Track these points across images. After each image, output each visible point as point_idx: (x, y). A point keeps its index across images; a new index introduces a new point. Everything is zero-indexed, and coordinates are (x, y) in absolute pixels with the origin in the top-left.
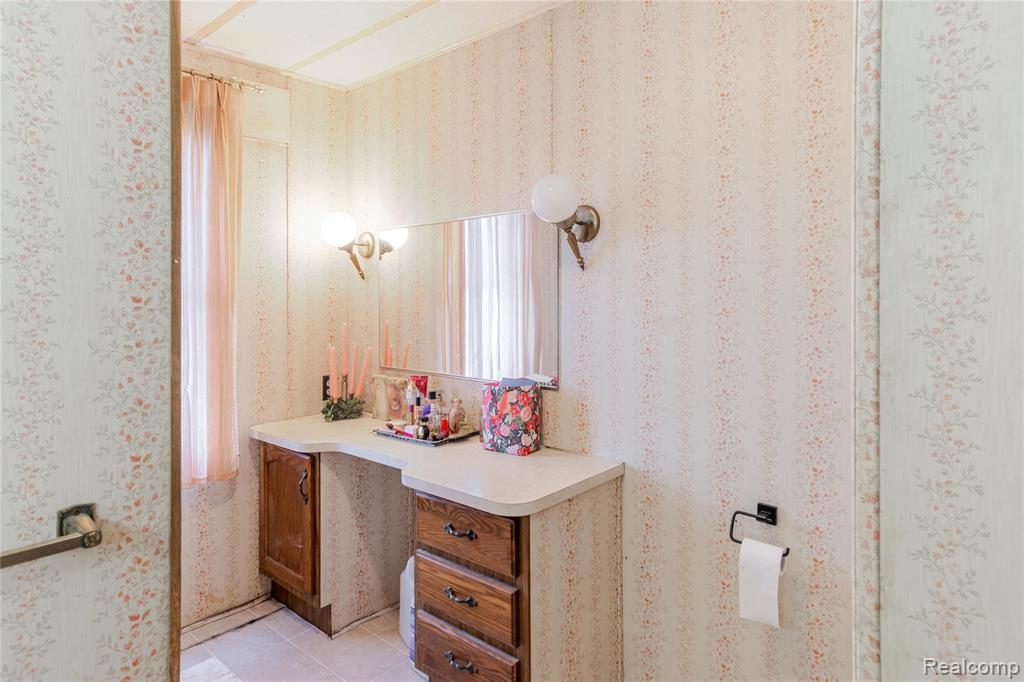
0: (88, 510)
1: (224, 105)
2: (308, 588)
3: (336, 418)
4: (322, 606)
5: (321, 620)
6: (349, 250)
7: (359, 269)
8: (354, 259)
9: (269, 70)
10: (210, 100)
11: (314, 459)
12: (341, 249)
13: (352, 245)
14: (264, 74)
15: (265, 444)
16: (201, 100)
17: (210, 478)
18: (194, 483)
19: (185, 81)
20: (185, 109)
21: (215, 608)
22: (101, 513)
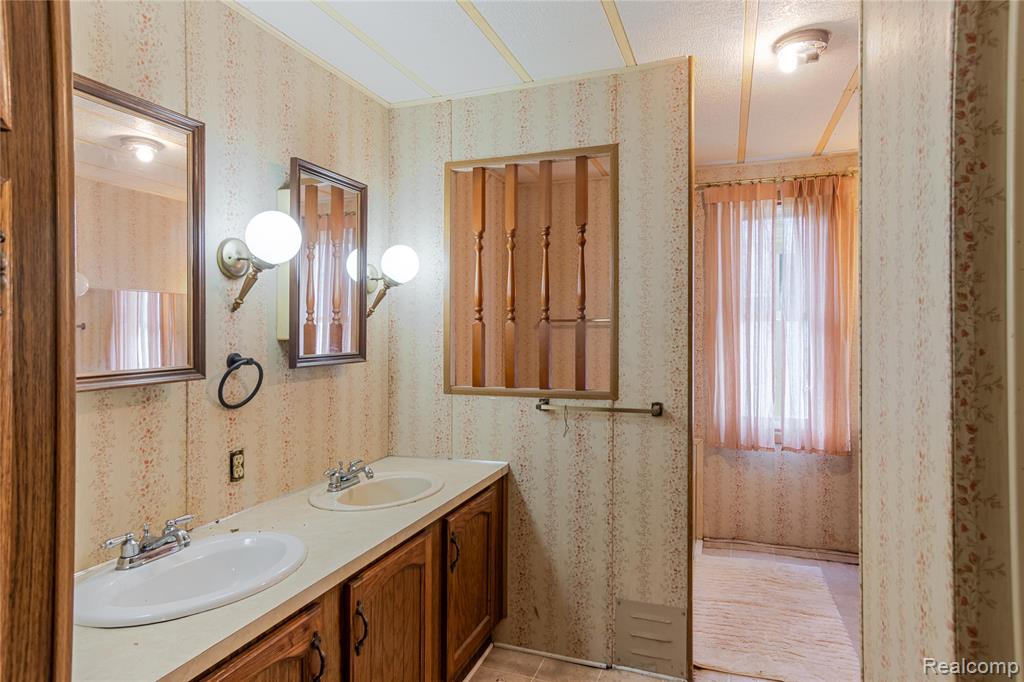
0: (660, 404)
1: (838, 192)
10: (828, 191)
16: (821, 192)
17: (826, 451)
18: (813, 450)
19: (811, 184)
20: (812, 201)
21: (835, 545)
22: (665, 407)
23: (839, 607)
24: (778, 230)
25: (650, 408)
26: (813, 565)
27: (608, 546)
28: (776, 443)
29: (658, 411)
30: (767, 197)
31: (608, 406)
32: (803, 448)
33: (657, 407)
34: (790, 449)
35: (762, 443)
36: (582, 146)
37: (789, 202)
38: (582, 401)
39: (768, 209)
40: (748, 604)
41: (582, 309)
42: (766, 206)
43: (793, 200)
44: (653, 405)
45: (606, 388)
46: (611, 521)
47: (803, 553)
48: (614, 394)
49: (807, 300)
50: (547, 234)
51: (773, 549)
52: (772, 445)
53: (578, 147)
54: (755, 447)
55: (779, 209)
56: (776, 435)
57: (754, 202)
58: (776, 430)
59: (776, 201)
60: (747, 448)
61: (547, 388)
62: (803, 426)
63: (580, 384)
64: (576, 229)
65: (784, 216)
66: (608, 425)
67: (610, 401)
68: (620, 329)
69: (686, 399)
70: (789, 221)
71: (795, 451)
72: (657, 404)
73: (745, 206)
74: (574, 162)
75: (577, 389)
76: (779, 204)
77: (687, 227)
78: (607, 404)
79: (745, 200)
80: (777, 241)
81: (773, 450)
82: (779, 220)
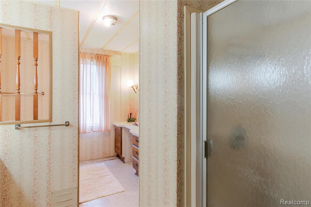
0: (68, 122)
1: (107, 60)
2: (120, 153)
3: (129, 122)
4: (123, 157)
5: (123, 160)
6: (133, 87)
7: (135, 91)
8: (134, 89)
9: (117, 52)
10: (105, 60)
11: (121, 128)
12: (131, 87)
13: (133, 86)
14: (116, 53)
15: (115, 126)
16: (103, 60)
17: (104, 131)
18: (101, 131)
19: (101, 56)
20: (101, 61)
21: (106, 156)
22: (70, 123)
23: (111, 171)
24: (92, 68)
25: (65, 123)
26: (102, 163)
27: (48, 174)
28: (91, 130)
29: (67, 124)
30: (88, 58)
31: (48, 125)
32: (98, 131)
33: (68, 123)
34: (95, 132)
35: (87, 131)
36: (36, 29)
37: (95, 61)
38: (37, 124)
39: (89, 62)
40: (88, 179)
41: (36, 90)
42: (89, 61)
43: (96, 60)
44: (66, 122)
45: (47, 118)
46: (49, 165)
47: (98, 160)
48: (51, 120)
49: (99, 89)
50: (19, 59)
51: (90, 161)
52: (90, 131)
53: (35, 29)
54: (85, 133)
55: (92, 62)
56: (91, 128)
57: (85, 59)
58: (91, 127)
59: (91, 60)
60: (83, 133)
61: (19, 120)
62: (98, 125)
63: (36, 117)
64: (33, 59)
65: (93, 65)
66: (48, 131)
67: (49, 123)
68: (53, 97)
69: (78, 120)
70: (95, 66)
71: (96, 132)
72: (67, 122)
73: (82, 60)
74: (33, 34)
75: (34, 120)
76: (92, 61)
77: (78, 65)
78: (48, 124)
79: (82, 58)
80: (92, 71)
81: (90, 132)
82: (92, 66)
